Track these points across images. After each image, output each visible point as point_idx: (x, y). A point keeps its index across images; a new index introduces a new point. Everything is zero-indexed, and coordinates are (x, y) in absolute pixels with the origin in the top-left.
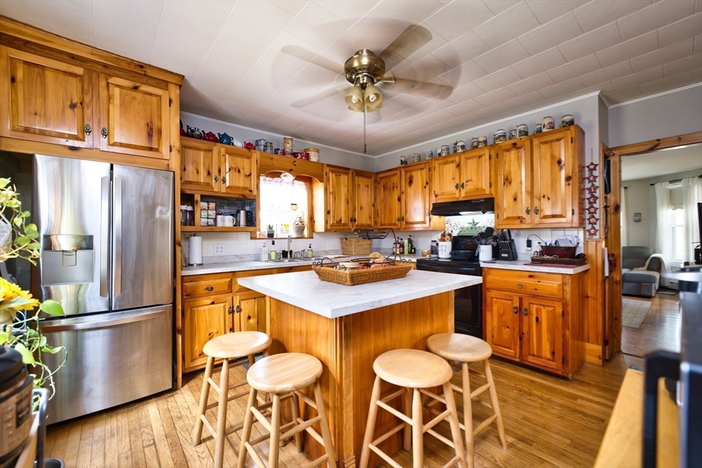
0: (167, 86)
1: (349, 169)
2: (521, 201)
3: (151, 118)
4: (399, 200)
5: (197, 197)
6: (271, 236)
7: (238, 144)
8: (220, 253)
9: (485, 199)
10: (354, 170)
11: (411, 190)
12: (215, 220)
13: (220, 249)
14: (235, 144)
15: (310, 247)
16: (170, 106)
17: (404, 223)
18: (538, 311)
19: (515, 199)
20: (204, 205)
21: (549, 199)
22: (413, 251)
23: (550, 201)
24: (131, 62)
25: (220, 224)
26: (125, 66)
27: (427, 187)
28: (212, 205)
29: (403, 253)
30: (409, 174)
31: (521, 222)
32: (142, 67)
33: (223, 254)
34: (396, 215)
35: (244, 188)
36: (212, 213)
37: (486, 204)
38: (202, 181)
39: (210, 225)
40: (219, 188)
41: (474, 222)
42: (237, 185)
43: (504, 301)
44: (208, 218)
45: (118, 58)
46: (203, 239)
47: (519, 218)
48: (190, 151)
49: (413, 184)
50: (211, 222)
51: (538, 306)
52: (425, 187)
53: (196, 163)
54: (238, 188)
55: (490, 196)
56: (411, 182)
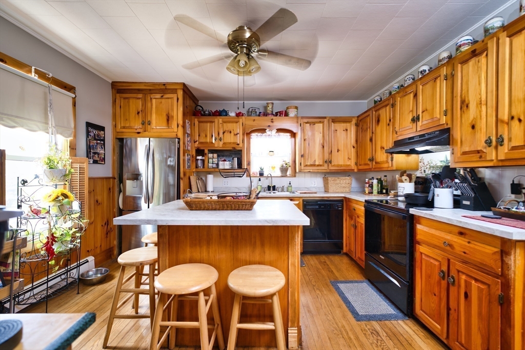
0: (176, 91)
1: (325, 118)
2: (481, 129)
3: (168, 111)
4: (371, 140)
5: (206, 151)
6: (261, 174)
7: (232, 114)
8: (226, 185)
9: (440, 130)
10: (330, 117)
11: (379, 129)
12: (218, 164)
13: (226, 183)
14: (230, 115)
15: (290, 184)
16: (177, 102)
17: (374, 163)
18: (468, 285)
19: (473, 127)
20: (211, 155)
21: (520, 120)
22: (384, 191)
23: (522, 123)
24: (159, 84)
25: (221, 167)
26: (158, 87)
27: (391, 124)
28: (215, 155)
29: (372, 193)
30: (377, 113)
31: (481, 157)
32: (164, 85)
33: (229, 186)
34: (369, 156)
35: (234, 143)
36: (215, 161)
37: (443, 137)
38: (208, 141)
39: (214, 168)
40: (219, 145)
41: (447, 160)
42: (229, 141)
43: (432, 261)
44: (213, 164)
45: (154, 84)
46: (214, 176)
47: (478, 152)
48: (202, 124)
49: (380, 124)
50: (215, 166)
51: (468, 279)
52: (389, 125)
53: (205, 131)
54: (230, 143)
55: (446, 127)
56: (378, 121)
